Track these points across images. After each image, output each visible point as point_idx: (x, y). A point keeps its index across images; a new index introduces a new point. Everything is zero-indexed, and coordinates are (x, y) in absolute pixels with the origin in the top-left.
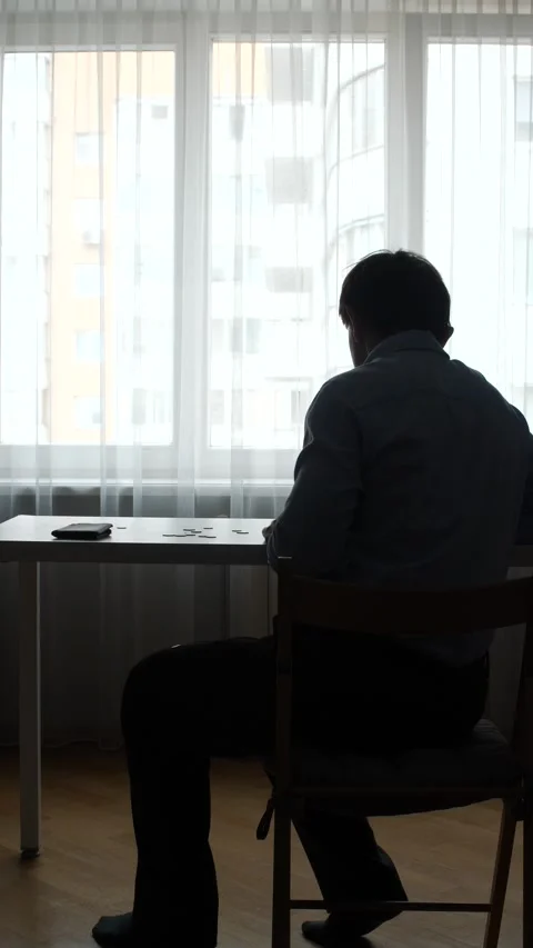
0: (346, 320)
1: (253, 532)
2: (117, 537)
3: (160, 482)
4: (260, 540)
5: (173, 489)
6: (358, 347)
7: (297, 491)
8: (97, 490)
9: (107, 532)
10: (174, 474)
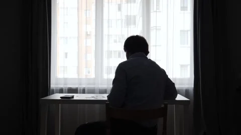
0: (125, 51)
1: (105, 97)
2: (75, 98)
3: (92, 86)
4: (106, 99)
5: (94, 88)
6: (128, 56)
7: (113, 88)
8: (77, 88)
9: (73, 97)
10: (94, 84)
